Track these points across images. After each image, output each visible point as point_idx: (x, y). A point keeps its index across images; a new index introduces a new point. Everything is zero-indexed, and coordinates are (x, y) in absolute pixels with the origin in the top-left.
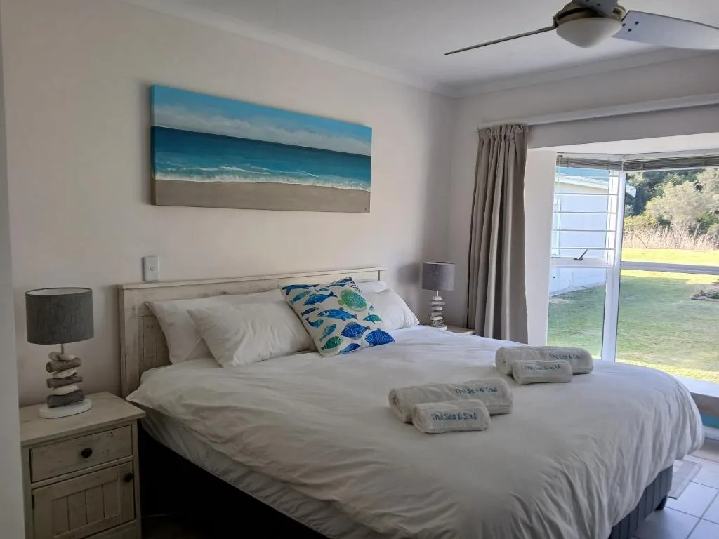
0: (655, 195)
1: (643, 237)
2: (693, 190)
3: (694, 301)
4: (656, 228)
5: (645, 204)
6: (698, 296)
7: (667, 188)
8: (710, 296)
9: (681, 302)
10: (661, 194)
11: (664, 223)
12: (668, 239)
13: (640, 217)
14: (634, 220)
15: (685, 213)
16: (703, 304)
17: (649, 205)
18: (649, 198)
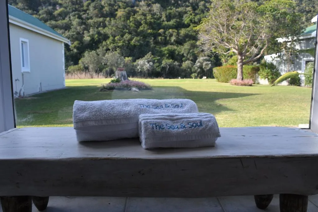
0: (82, 58)
1: (79, 75)
2: (95, 55)
3: (101, 92)
4: (83, 70)
5: (78, 61)
6: (103, 89)
7: (86, 54)
8: (108, 89)
9: (96, 93)
10: (84, 56)
11: (86, 69)
12: (88, 75)
13: (77, 66)
14: (74, 67)
15: (93, 63)
16: (105, 92)
17: (80, 61)
18: (80, 59)
